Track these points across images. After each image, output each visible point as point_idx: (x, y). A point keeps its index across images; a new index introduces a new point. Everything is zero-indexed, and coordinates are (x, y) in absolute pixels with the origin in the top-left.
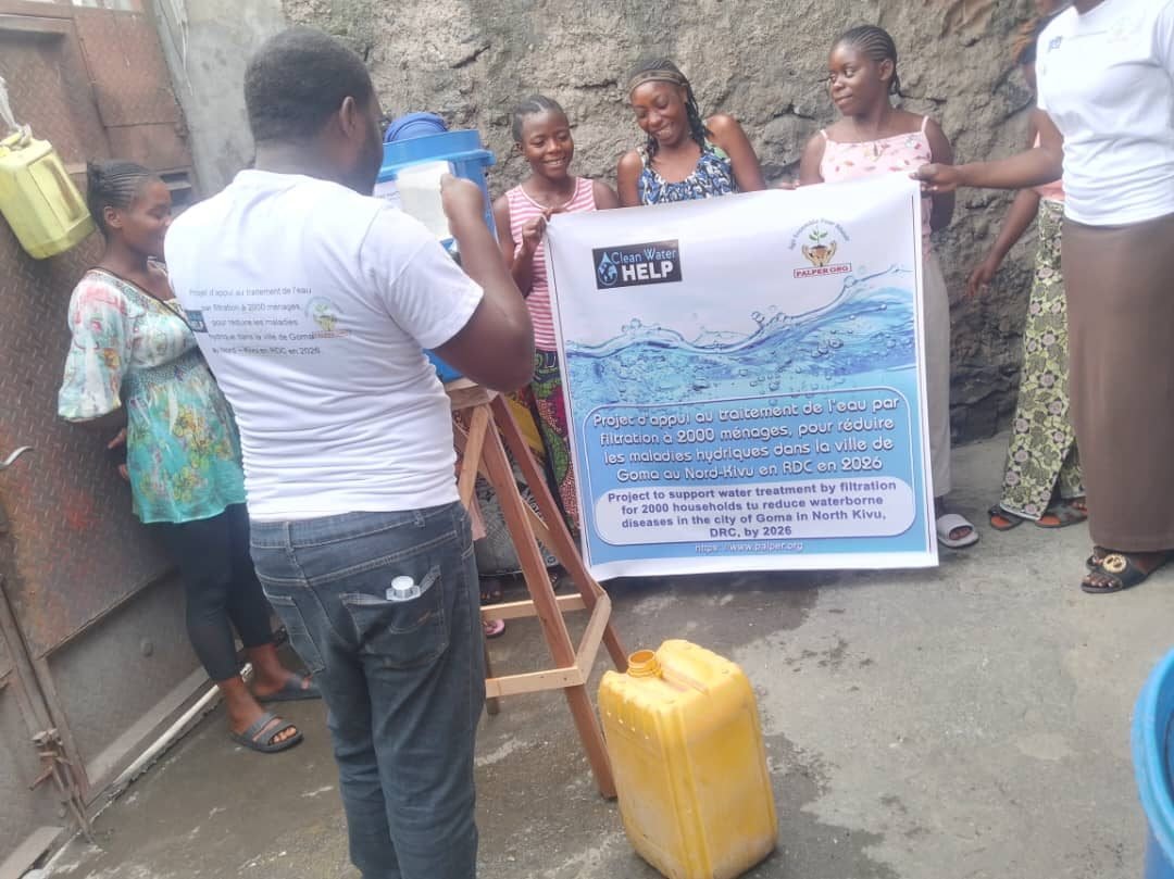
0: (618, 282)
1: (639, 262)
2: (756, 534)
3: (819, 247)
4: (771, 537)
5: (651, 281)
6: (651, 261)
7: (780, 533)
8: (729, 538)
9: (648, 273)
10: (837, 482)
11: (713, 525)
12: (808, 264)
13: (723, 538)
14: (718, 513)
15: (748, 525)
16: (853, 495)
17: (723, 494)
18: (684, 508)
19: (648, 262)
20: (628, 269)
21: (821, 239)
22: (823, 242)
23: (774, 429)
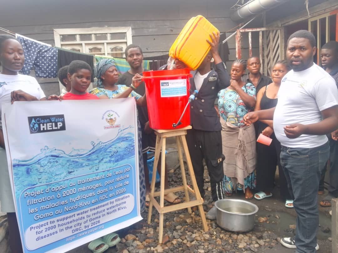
0: (39, 131)
1: (48, 123)
2: (88, 227)
3: (111, 119)
4: (94, 226)
5: (53, 130)
6: (53, 122)
7: (96, 224)
8: (79, 231)
9: (52, 127)
10: (114, 200)
11: (74, 228)
12: (108, 125)
13: (77, 232)
14: (75, 223)
15: (86, 224)
16: (118, 203)
17: (78, 214)
18: (62, 225)
19: (52, 122)
20: (43, 125)
21: (111, 117)
22: (112, 117)
23: (97, 185)
